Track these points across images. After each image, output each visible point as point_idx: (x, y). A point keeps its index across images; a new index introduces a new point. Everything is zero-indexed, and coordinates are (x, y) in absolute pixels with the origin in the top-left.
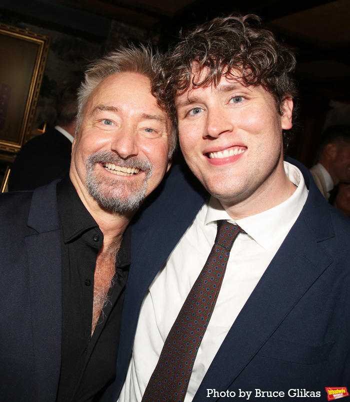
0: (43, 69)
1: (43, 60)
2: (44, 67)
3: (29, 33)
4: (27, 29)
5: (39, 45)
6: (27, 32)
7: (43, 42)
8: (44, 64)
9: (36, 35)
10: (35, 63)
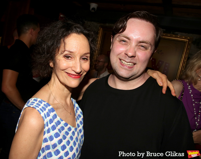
0: (188, 54)
1: (187, 49)
2: (188, 53)
3: (180, 37)
4: (179, 35)
5: (185, 42)
6: (179, 37)
7: (188, 40)
8: (188, 51)
9: (184, 37)
10: (183, 51)
